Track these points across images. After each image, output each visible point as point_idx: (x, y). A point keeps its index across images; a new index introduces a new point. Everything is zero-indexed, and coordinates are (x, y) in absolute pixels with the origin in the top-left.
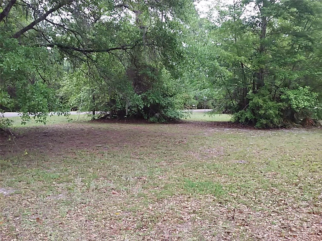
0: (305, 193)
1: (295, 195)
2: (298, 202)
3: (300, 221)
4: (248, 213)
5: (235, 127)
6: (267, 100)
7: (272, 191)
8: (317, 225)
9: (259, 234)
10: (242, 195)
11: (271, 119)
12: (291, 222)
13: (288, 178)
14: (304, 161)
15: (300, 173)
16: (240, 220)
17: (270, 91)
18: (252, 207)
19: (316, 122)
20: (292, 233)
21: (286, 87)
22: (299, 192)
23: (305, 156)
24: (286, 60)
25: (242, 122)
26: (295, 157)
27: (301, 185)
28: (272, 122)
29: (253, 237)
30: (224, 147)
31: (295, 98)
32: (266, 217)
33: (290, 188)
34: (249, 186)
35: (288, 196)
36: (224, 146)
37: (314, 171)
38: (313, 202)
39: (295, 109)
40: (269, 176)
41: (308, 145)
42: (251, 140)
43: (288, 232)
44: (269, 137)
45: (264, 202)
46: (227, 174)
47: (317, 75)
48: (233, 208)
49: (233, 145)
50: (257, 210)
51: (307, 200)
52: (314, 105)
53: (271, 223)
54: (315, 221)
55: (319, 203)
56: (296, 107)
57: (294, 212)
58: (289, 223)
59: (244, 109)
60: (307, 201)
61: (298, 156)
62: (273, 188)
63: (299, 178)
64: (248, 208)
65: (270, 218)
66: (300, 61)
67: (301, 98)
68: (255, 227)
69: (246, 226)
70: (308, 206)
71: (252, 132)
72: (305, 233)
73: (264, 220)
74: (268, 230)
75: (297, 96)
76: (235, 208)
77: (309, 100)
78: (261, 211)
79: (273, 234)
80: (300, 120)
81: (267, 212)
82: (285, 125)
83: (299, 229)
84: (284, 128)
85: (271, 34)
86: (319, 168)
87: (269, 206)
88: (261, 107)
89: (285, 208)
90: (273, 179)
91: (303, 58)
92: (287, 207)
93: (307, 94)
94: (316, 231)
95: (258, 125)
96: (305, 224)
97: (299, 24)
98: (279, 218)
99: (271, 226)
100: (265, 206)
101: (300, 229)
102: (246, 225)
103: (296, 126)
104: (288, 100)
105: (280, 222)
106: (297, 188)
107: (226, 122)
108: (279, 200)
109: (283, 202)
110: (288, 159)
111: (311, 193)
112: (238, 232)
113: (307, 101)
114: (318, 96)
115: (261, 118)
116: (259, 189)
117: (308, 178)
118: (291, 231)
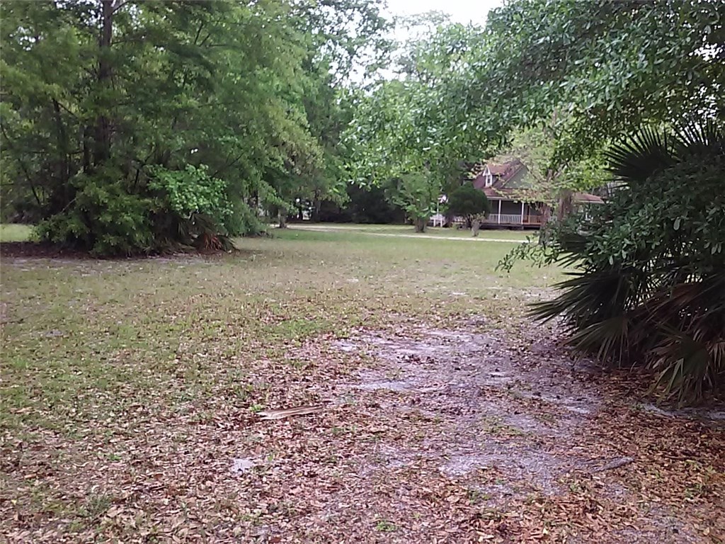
0: (188, 385)
1: (167, 392)
2: (172, 405)
3: (172, 444)
4: (57, 446)
5: (42, 256)
6: (118, 191)
7: (118, 391)
8: (205, 446)
9: (79, 488)
10: (45, 410)
11: (128, 234)
12: (154, 448)
13: (156, 358)
14: (194, 322)
15: (184, 346)
16: (35, 465)
17: (125, 170)
18: (68, 431)
19: (223, 242)
20: (154, 471)
21: (159, 164)
22: (175, 385)
23: (197, 311)
24: (157, 103)
25: (60, 242)
26: (175, 314)
27: (182, 370)
28: (130, 241)
29: (64, 497)
30: (9, 303)
31: (180, 189)
32: (100, 448)
33: (157, 379)
34: (65, 387)
35: (150, 397)
36: (9, 301)
37: (211, 339)
38: (202, 401)
39: (180, 213)
40: (115, 359)
41: (204, 288)
42: (79, 283)
43: (145, 470)
44: (124, 275)
45: (96, 417)
46: (10, 366)
47: (223, 143)
48: (17, 443)
49: (33, 297)
50: (80, 437)
51: (190, 398)
52: (218, 205)
53: (108, 460)
54: (202, 437)
55: (213, 400)
56: (182, 208)
57: (162, 427)
58: (148, 453)
59: (64, 211)
60: (190, 400)
61: (183, 311)
62: (119, 383)
63: (179, 357)
64: (58, 435)
65: (106, 448)
66: (188, 109)
67: (191, 190)
68: (70, 475)
69: (49, 477)
70: (191, 411)
71: (82, 265)
72: (180, 465)
73: (92, 456)
74: (101, 475)
75: (184, 185)
76: (25, 440)
77: (209, 194)
78: (87, 438)
79: (111, 482)
80: (193, 238)
81: (101, 437)
82: (159, 248)
83: (168, 460)
84: (158, 254)
85: (124, 39)
86: (222, 331)
87: (108, 424)
88: (105, 206)
89: (142, 422)
90: (124, 364)
91: (193, 102)
92: (148, 420)
93: (203, 181)
94: (202, 456)
95: (99, 249)
96: (181, 448)
97: (183, 27)
98: (127, 445)
99: (109, 465)
100: (98, 425)
101: (170, 460)
102: (47, 473)
103: (183, 249)
104: (164, 193)
105: (130, 452)
106: (173, 378)
107: (20, 243)
108: (131, 407)
109: (140, 409)
110: (161, 320)
111: (201, 383)
112: (25, 495)
113: (205, 197)
114: (225, 186)
115: (105, 233)
116: (88, 389)
117: (199, 354)
118: (150, 467)
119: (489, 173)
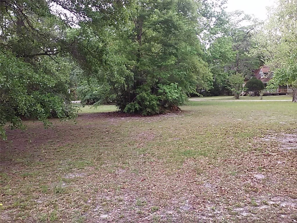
6: (149, 94)
11: (154, 108)
21: (161, 84)
31: (170, 92)
56: (171, 98)
67: (173, 91)
77: (177, 92)
84: (162, 114)
88: (146, 99)
95: (145, 113)
104: (164, 93)
114: (182, 89)
115: (147, 108)
119: (262, 73)
